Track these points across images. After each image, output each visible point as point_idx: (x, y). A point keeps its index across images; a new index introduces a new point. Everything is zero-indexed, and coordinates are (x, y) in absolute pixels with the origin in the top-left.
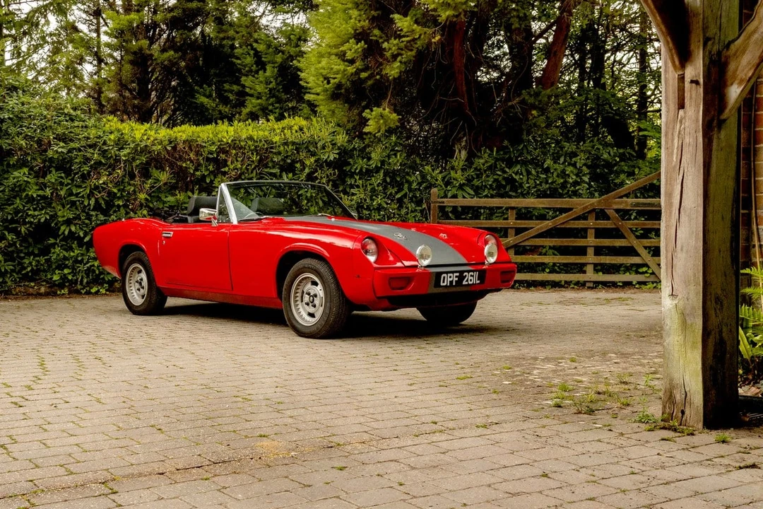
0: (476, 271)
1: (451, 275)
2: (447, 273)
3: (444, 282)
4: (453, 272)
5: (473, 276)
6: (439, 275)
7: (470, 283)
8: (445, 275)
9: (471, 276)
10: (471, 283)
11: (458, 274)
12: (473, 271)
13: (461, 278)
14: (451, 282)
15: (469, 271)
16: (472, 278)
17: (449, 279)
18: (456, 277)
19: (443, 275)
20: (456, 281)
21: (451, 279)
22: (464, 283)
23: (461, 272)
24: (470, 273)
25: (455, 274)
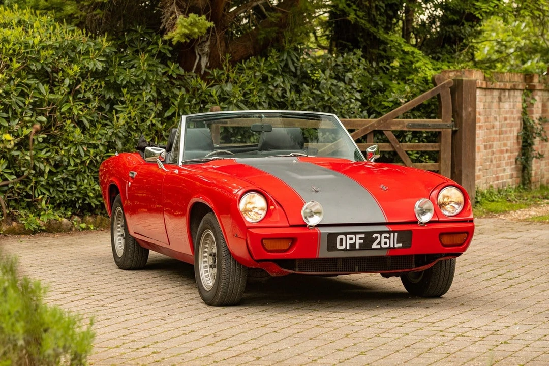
0: (394, 232)
1: (353, 236)
2: (346, 234)
3: (341, 244)
4: (355, 234)
5: (389, 238)
6: (332, 237)
7: (383, 246)
8: (343, 237)
9: (385, 238)
10: (387, 246)
11: (363, 236)
12: (389, 232)
13: (369, 239)
14: (353, 246)
15: (381, 233)
16: (387, 241)
17: (349, 242)
18: (360, 239)
19: (339, 237)
21: (353, 242)
22: (374, 246)
24: (384, 235)
25: (358, 236)
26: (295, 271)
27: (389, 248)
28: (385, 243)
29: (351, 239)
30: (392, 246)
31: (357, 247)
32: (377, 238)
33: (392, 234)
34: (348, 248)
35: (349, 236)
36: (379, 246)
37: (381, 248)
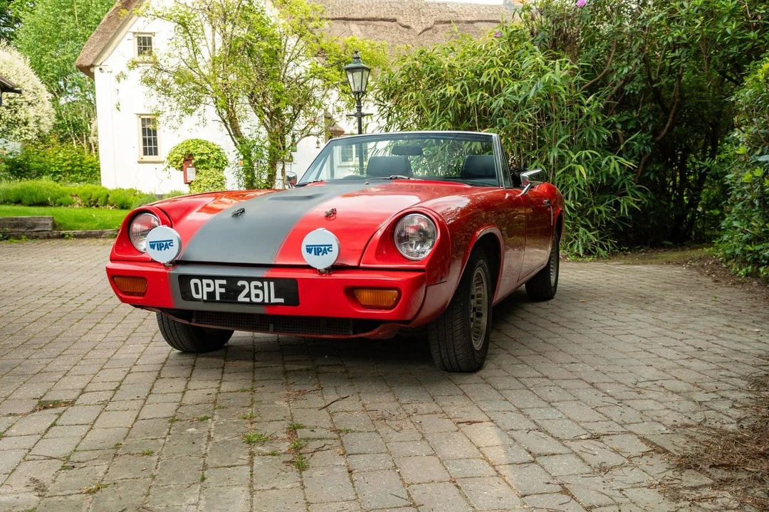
0: (269, 279)
1: (210, 282)
2: (201, 277)
4: (213, 278)
9: (256, 287)
10: (259, 300)
11: (224, 282)
15: (249, 280)
17: (206, 290)
18: (221, 286)
19: (193, 281)
20: (221, 294)
21: (211, 289)
22: (241, 298)
23: (232, 280)
24: (254, 283)
25: (218, 282)
26: (190, 321)
27: (263, 304)
28: (257, 296)
29: (208, 285)
30: (266, 301)
31: (218, 298)
32: (243, 287)
33: (266, 283)
34: (205, 298)
35: (205, 281)
36: (247, 300)
37: (251, 303)
